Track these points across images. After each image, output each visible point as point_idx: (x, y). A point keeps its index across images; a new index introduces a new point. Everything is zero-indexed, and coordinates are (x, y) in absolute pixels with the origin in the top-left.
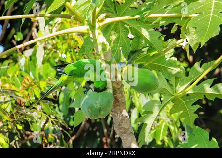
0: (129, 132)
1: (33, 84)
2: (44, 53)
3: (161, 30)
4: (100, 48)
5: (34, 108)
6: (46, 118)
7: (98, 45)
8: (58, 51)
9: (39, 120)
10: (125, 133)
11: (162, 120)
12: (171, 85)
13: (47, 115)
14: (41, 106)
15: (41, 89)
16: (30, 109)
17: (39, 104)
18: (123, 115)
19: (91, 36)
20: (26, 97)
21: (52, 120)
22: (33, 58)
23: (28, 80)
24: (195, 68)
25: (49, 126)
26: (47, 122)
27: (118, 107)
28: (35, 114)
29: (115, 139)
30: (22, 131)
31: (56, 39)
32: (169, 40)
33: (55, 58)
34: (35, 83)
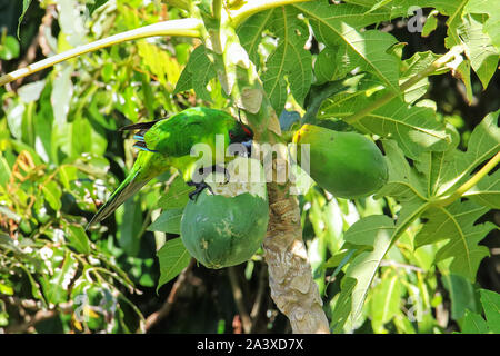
0: (309, 301)
1: (41, 173)
2: (71, 93)
3: (390, 28)
4: (232, 78)
5: (43, 237)
6: (76, 264)
7: (228, 69)
8: (108, 87)
9: (57, 269)
10: (299, 305)
11: (389, 271)
12: (421, 175)
13: (79, 256)
14: (61, 232)
15: (62, 186)
16: (34, 241)
17: (56, 225)
18: (294, 256)
19: (209, 44)
20: (21, 207)
21: (93, 269)
22: (44, 106)
23: (27, 162)
24: (484, 130)
25: (83, 285)
26: (78, 274)
27: (282, 236)
28: (45, 253)
29: (267, 320)
30: (12, 300)
31: (104, 54)
32: (417, 56)
33: (100, 106)
34: (46, 171)
